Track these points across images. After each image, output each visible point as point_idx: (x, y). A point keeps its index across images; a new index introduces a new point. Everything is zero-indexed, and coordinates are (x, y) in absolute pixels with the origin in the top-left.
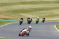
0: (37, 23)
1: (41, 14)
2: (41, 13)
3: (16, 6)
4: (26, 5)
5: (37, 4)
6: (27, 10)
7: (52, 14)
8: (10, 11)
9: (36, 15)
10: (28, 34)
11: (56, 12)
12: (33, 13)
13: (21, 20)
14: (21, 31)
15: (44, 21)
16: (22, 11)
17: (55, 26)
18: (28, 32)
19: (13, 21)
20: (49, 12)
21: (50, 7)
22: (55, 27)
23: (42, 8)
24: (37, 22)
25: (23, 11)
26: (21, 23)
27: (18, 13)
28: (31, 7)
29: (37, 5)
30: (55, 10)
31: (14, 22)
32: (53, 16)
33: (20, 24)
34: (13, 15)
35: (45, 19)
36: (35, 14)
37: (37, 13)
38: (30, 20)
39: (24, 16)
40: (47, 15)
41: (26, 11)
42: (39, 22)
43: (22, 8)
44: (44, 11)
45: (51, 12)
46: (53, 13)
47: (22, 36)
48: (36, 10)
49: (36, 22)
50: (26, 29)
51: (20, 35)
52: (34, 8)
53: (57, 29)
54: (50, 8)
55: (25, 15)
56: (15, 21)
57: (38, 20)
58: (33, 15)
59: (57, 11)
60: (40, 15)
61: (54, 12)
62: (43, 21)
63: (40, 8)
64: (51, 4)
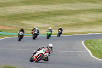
0: (48, 38)
1: (58, 21)
2: (59, 19)
3: (15, 7)
4: (32, 6)
5: (52, 4)
6: (35, 15)
7: (77, 21)
8: (4, 17)
9: (49, 23)
10: (47, 58)
11: (85, 17)
12: (44, 20)
13: (21, 33)
14: (35, 53)
15: (61, 33)
16: (25, 17)
17: (83, 42)
18: (47, 54)
19: (9, 33)
20: (72, 17)
21: (75, 9)
22: (84, 45)
23: (61, 11)
24: (49, 36)
25: (28, 16)
26: (21, 37)
27: (17, 21)
28: (41, 10)
29: (52, 6)
30: (82, 15)
31: (11, 35)
32: (79, 24)
33: (20, 40)
34: (9, 24)
35: (62, 30)
36: (47, 21)
37: (52, 19)
38: (36, 32)
39: (28, 25)
40: (69, 22)
41: (32, 17)
42: (52, 35)
43: (26, 11)
44: (64, 17)
45: (76, 18)
46: (79, 20)
47: (37, 62)
48: (50, 14)
49: (46, 36)
50: (44, 49)
51: (32, 61)
52: (46, 10)
53: (87, 49)
54: (75, 11)
55: (31, 23)
56: (13, 34)
57: (50, 33)
58: (44, 23)
59: (87, 16)
60: (57, 23)
61: (81, 18)
62: (59, 34)
63: (56, 11)
64: (75, 4)
